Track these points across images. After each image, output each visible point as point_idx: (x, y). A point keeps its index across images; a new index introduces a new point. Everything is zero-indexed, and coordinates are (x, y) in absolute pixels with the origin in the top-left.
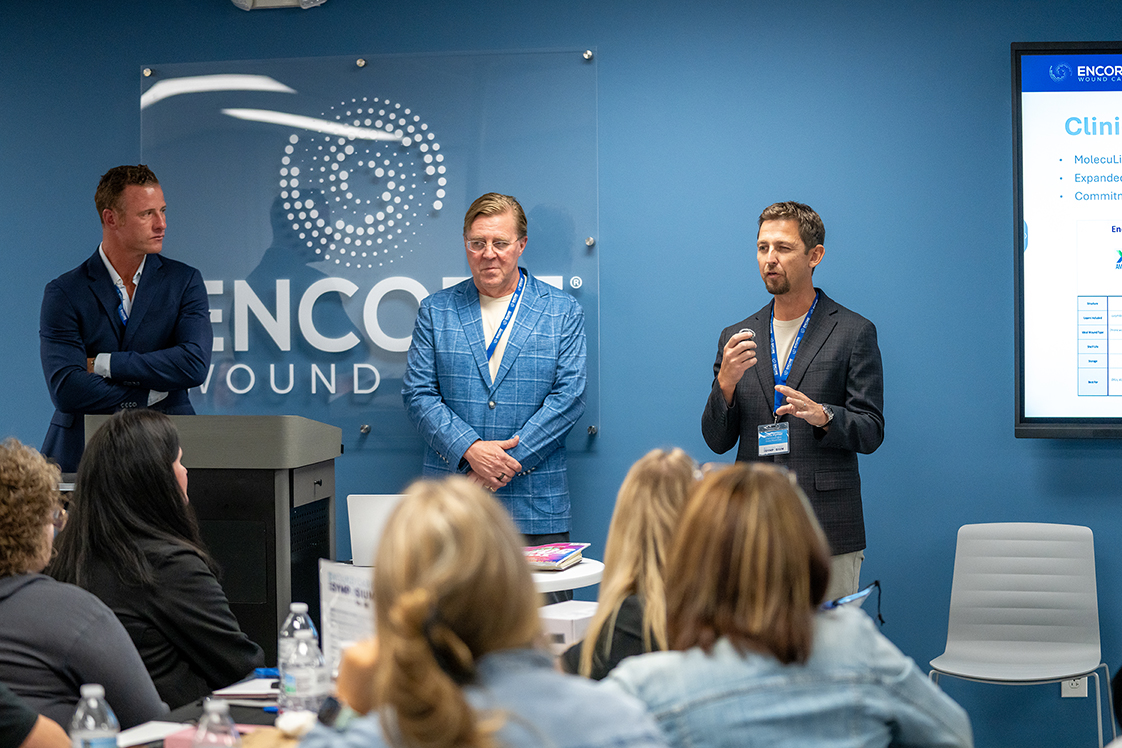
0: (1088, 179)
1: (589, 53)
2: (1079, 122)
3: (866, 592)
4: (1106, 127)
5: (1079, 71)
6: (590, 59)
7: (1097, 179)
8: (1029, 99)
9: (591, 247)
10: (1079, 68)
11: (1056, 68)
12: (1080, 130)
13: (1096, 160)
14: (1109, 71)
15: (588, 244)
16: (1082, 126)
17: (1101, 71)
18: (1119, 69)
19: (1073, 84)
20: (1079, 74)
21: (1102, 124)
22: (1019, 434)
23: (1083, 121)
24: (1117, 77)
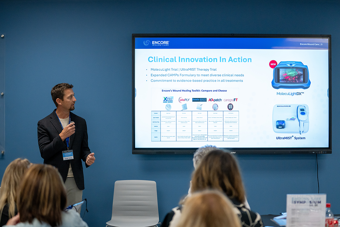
0: (155, 76)
1: (3, 35)
2: (152, 58)
3: (82, 202)
4: (161, 60)
5: (153, 43)
6: (3, 37)
7: (158, 75)
8: (137, 51)
9: (3, 95)
10: (153, 42)
11: (146, 41)
12: (152, 61)
13: (157, 70)
14: (162, 43)
15: (1, 94)
16: (153, 59)
17: (159, 43)
18: (165, 42)
19: (151, 47)
20: (153, 44)
21: (159, 59)
22: (133, 153)
23: (154, 58)
24: (164, 45)
